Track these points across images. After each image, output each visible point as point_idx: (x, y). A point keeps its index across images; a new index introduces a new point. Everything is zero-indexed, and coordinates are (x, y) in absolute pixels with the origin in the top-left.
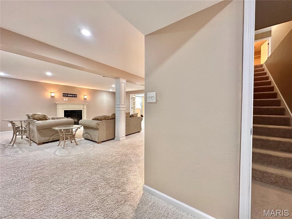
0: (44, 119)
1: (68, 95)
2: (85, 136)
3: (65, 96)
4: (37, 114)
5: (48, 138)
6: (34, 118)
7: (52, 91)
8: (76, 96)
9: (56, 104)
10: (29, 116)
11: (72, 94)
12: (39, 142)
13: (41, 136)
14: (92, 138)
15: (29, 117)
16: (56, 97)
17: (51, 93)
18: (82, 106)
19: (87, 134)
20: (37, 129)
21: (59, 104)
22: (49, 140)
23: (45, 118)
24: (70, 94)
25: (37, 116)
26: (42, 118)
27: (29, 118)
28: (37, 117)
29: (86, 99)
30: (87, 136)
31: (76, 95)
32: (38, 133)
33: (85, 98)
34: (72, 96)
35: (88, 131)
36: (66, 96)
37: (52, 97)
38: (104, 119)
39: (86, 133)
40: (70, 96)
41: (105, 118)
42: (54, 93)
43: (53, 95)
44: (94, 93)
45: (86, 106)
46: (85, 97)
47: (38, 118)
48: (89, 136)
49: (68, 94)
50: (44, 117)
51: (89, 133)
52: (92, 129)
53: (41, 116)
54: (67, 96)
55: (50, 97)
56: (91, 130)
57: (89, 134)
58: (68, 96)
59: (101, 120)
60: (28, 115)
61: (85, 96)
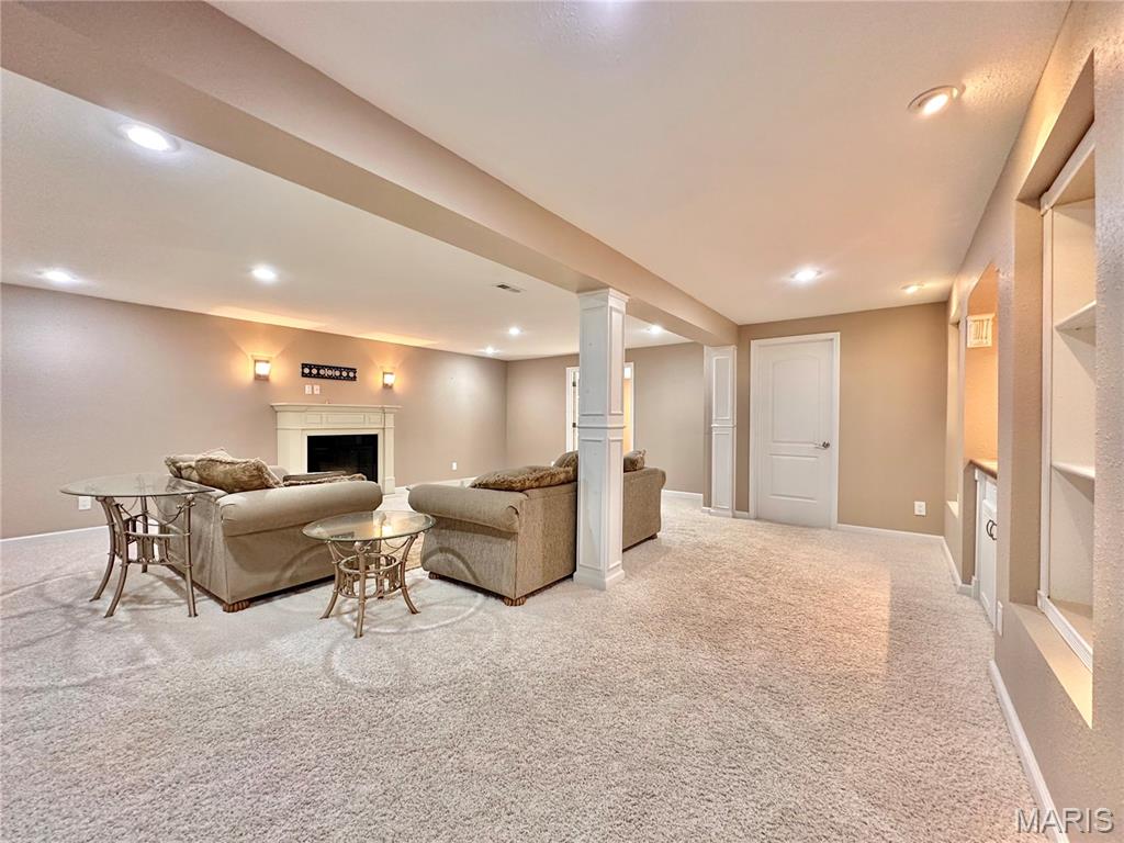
0: (256, 483)
1: (322, 372)
2: (438, 561)
3: (310, 375)
4: (221, 462)
5: (270, 577)
6: (210, 479)
7: (261, 354)
8: (351, 374)
9: (274, 411)
10: (179, 469)
11: (337, 368)
12: (233, 597)
13: (241, 565)
14: (474, 577)
15: (178, 473)
16: (274, 378)
17: (256, 361)
18: (377, 417)
19: (450, 556)
20: (224, 535)
21: (285, 409)
22: (276, 582)
23: (261, 477)
24: (330, 368)
25: (221, 468)
26: (246, 478)
27: (182, 478)
28: (226, 473)
29: (391, 387)
30: (450, 563)
31: (354, 370)
32: (229, 554)
33: (386, 382)
34: (338, 373)
35: (456, 540)
36: (315, 377)
37: (258, 378)
38: (535, 485)
39: (442, 550)
40: (330, 377)
41: (541, 481)
42: (267, 362)
43: (262, 369)
44: (422, 361)
45: (392, 416)
46: (389, 380)
47: (230, 481)
48: (461, 565)
49: (323, 367)
50: (255, 473)
51: (461, 552)
52: (475, 532)
53: (244, 470)
54: (318, 376)
55: (251, 377)
56: (470, 535)
57: (459, 556)
58: (323, 377)
59: (521, 491)
60: (174, 463)
61: (385, 374)
